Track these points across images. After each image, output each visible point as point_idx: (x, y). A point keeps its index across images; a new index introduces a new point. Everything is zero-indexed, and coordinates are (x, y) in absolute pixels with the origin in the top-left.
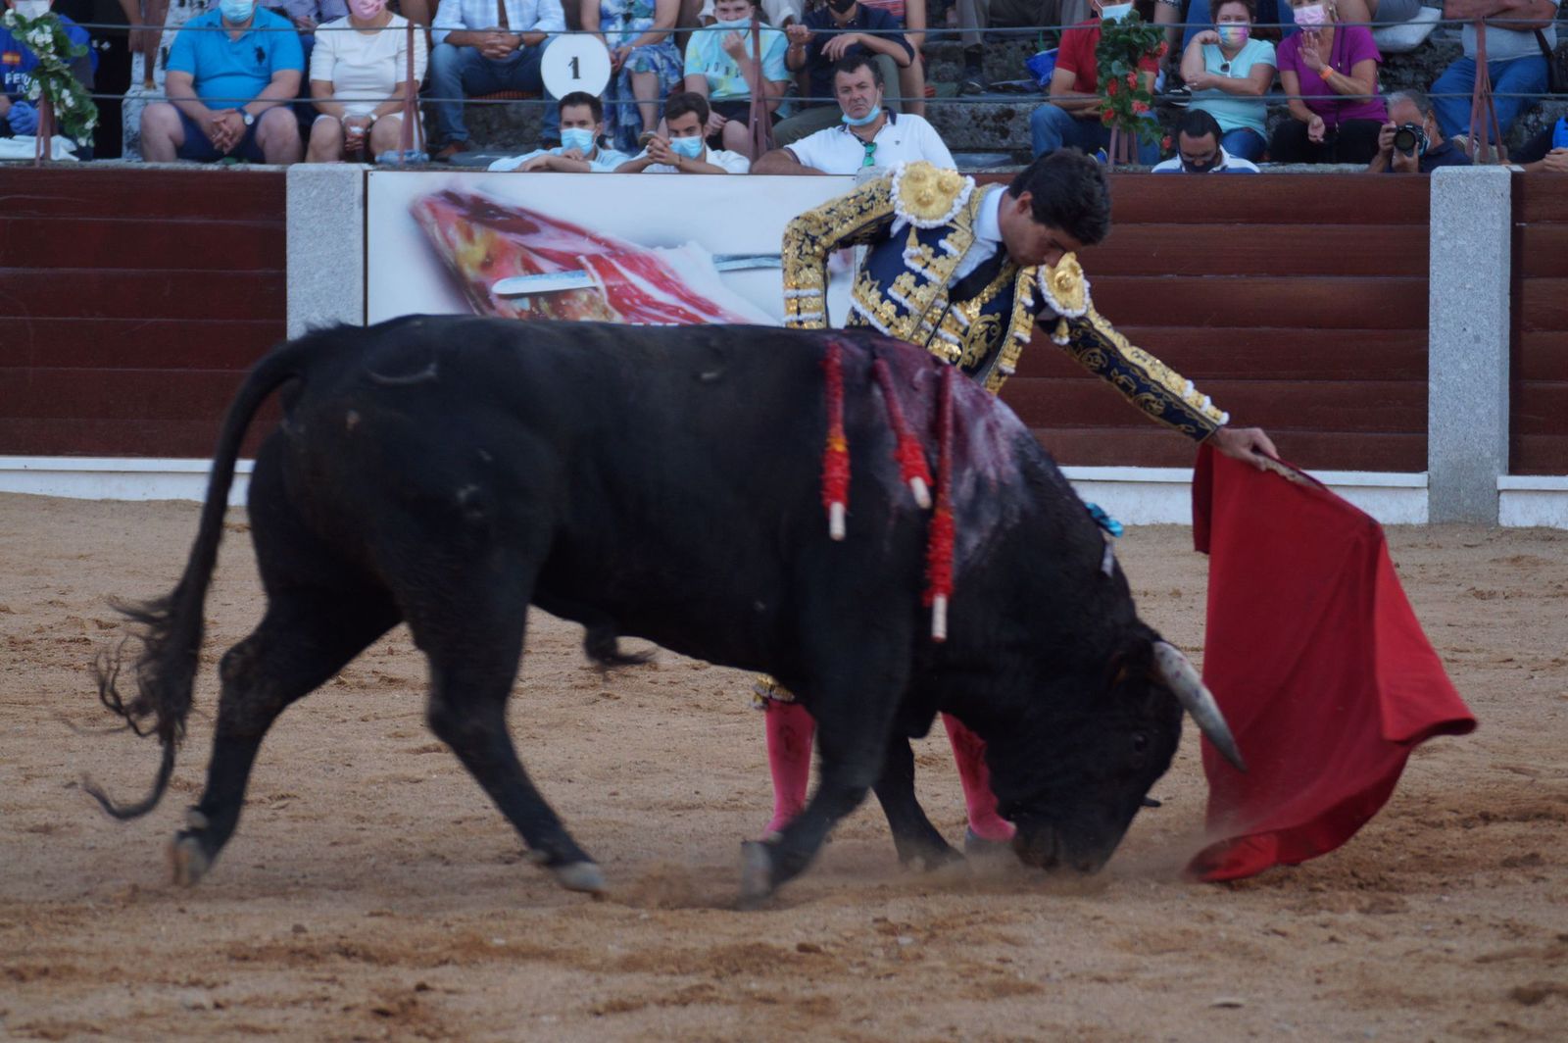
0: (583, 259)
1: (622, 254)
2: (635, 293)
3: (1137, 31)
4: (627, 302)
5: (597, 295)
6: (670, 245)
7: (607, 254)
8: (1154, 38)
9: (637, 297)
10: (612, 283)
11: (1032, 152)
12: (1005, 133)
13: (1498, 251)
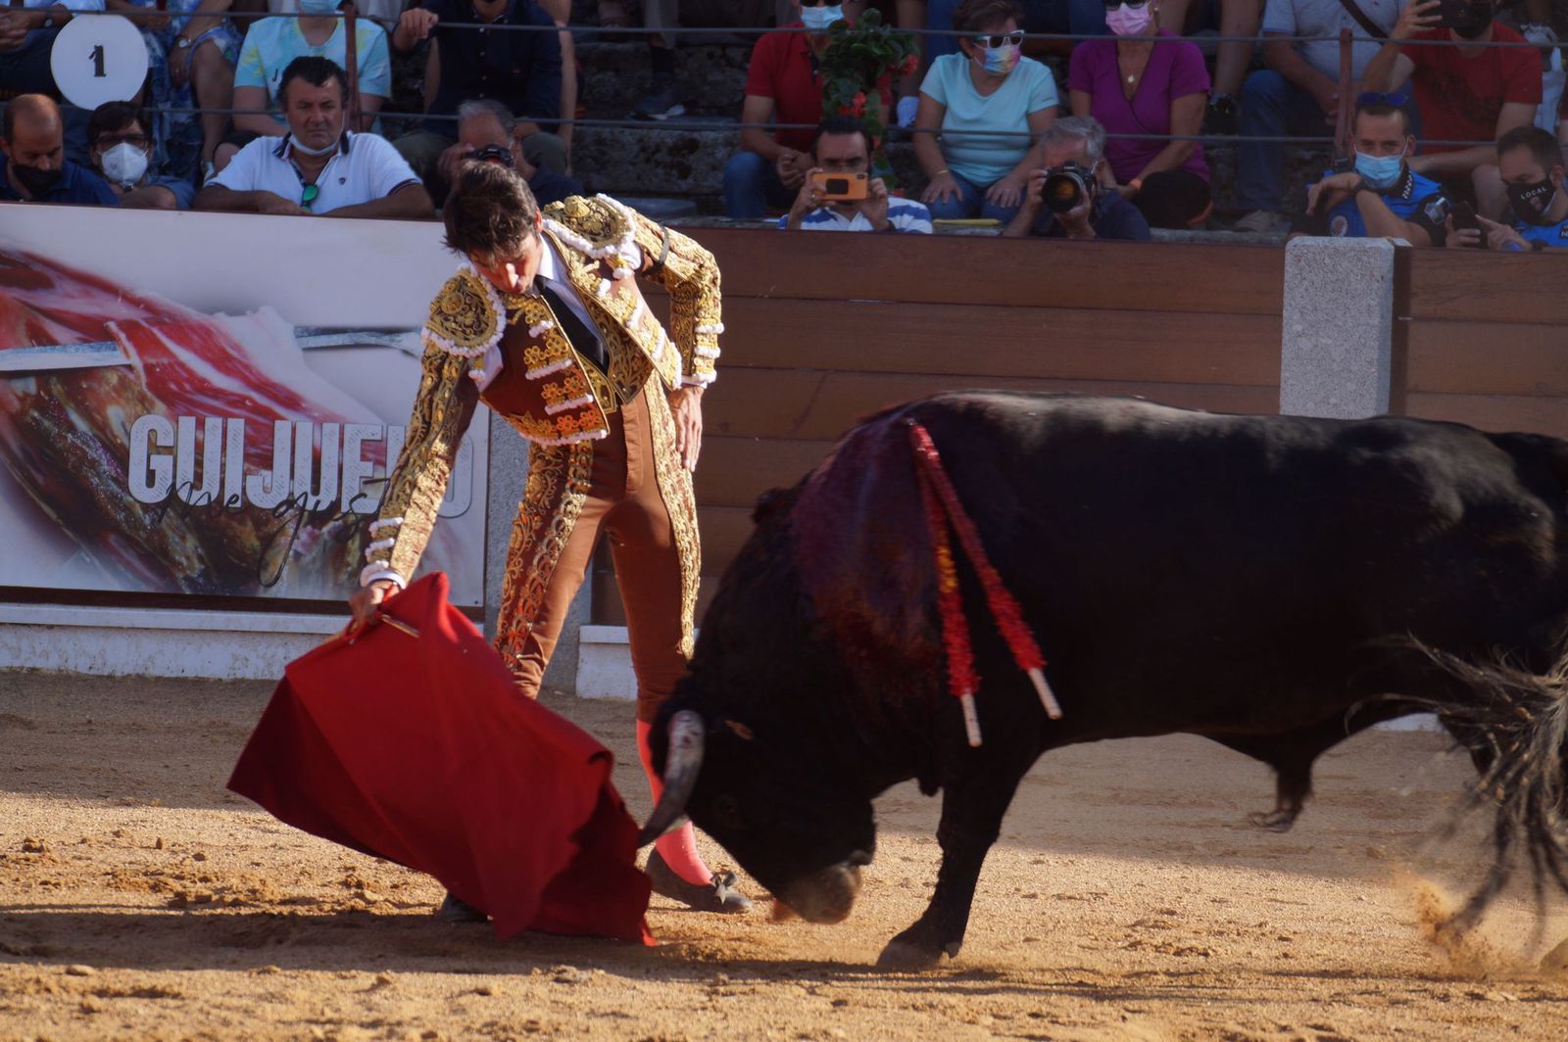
0: (112, 326)
1: (167, 320)
2: (185, 375)
3: (877, 38)
4: (173, 386)
5: (131, 376)
6: (235, 311)
7: (146, 320)
8: (898, 47)
9: (187, 380)
10: (153, 361)
11: (722, 199)
12: (685, 172)
13: (1374, 355)
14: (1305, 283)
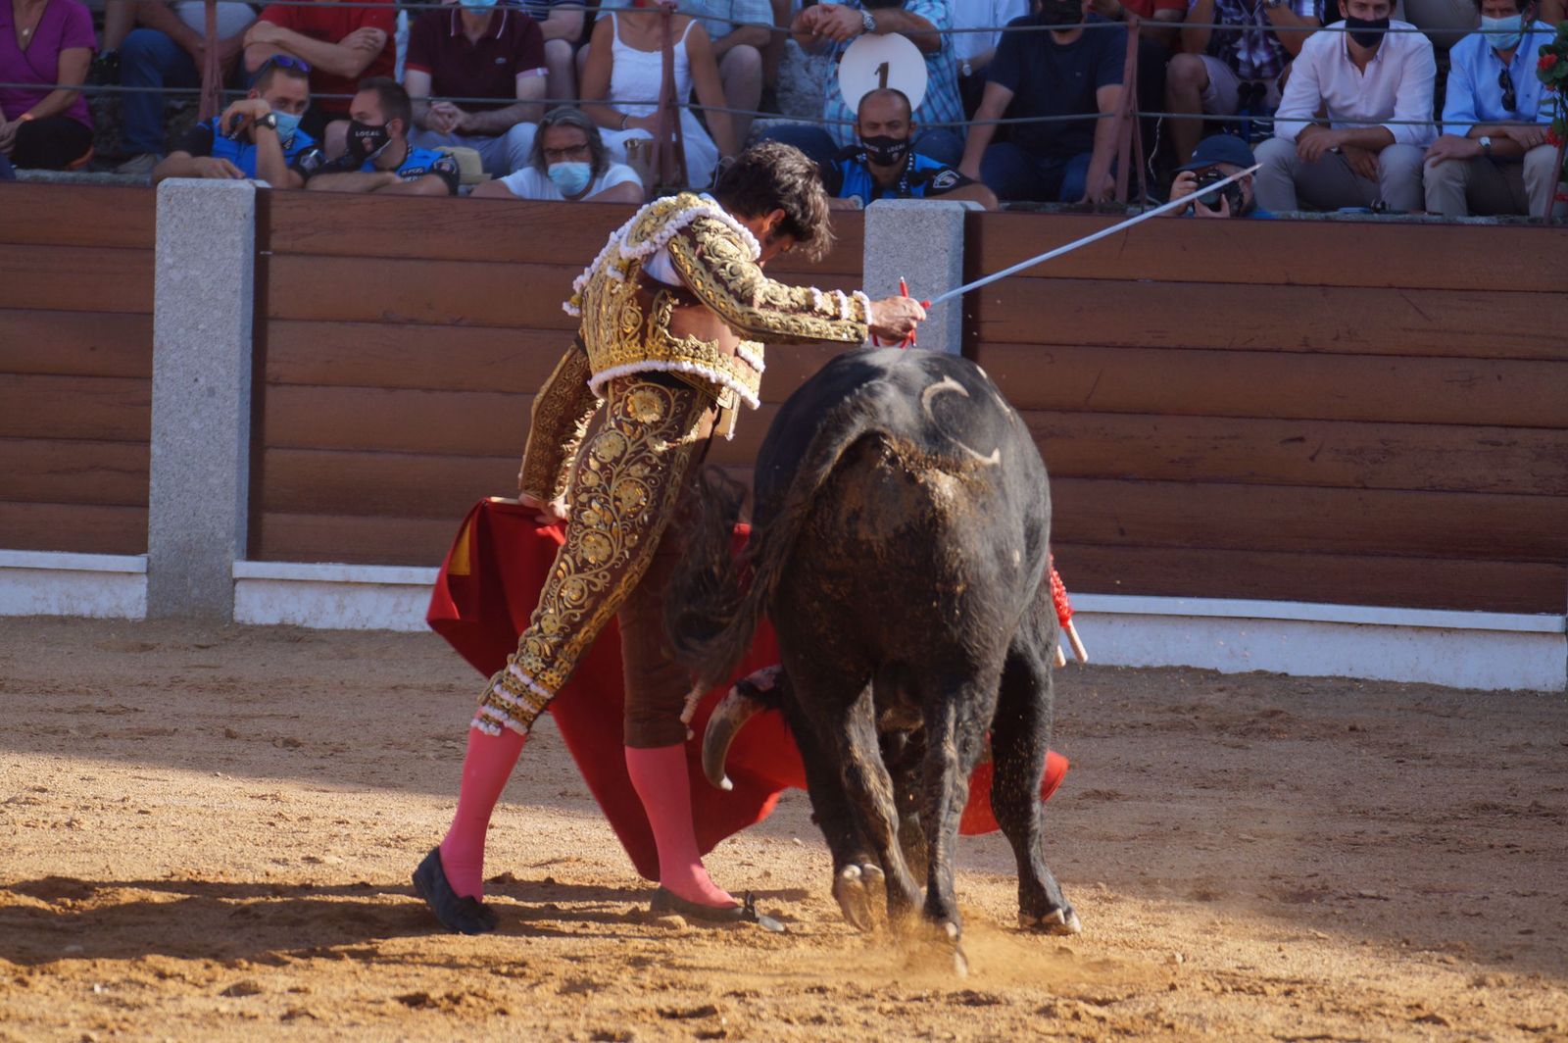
13: (239, 286)
14: (175, 220)
